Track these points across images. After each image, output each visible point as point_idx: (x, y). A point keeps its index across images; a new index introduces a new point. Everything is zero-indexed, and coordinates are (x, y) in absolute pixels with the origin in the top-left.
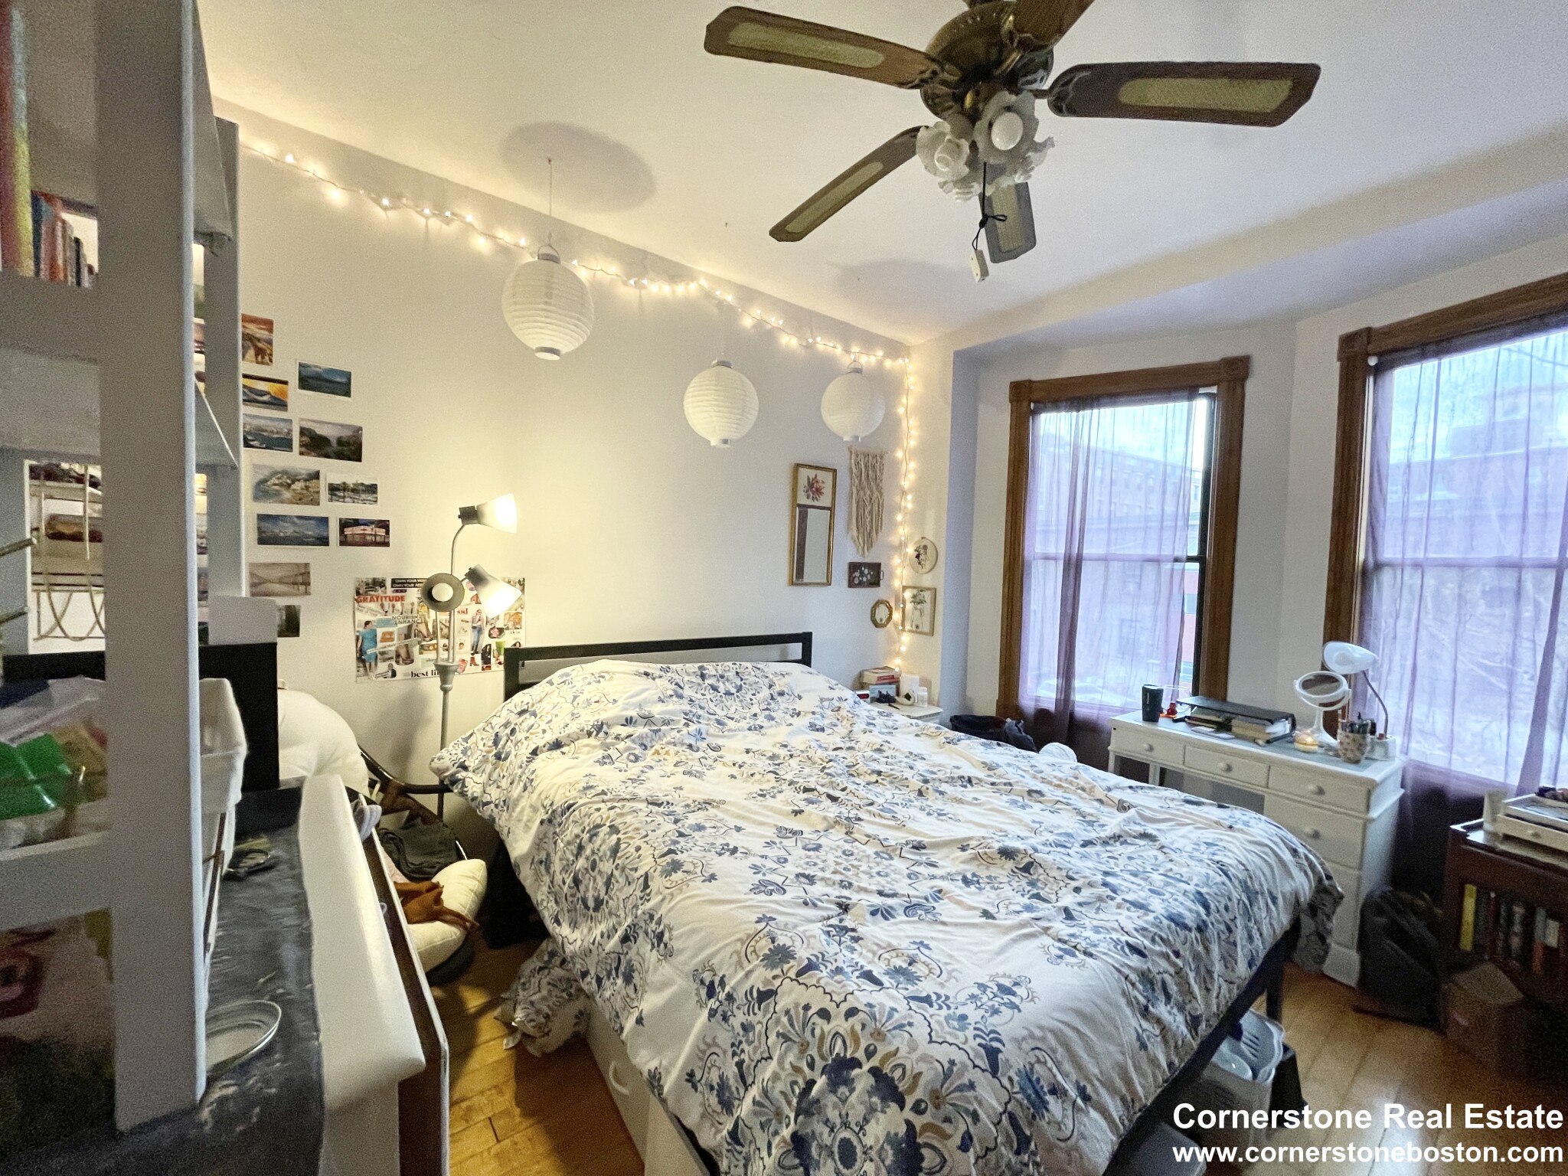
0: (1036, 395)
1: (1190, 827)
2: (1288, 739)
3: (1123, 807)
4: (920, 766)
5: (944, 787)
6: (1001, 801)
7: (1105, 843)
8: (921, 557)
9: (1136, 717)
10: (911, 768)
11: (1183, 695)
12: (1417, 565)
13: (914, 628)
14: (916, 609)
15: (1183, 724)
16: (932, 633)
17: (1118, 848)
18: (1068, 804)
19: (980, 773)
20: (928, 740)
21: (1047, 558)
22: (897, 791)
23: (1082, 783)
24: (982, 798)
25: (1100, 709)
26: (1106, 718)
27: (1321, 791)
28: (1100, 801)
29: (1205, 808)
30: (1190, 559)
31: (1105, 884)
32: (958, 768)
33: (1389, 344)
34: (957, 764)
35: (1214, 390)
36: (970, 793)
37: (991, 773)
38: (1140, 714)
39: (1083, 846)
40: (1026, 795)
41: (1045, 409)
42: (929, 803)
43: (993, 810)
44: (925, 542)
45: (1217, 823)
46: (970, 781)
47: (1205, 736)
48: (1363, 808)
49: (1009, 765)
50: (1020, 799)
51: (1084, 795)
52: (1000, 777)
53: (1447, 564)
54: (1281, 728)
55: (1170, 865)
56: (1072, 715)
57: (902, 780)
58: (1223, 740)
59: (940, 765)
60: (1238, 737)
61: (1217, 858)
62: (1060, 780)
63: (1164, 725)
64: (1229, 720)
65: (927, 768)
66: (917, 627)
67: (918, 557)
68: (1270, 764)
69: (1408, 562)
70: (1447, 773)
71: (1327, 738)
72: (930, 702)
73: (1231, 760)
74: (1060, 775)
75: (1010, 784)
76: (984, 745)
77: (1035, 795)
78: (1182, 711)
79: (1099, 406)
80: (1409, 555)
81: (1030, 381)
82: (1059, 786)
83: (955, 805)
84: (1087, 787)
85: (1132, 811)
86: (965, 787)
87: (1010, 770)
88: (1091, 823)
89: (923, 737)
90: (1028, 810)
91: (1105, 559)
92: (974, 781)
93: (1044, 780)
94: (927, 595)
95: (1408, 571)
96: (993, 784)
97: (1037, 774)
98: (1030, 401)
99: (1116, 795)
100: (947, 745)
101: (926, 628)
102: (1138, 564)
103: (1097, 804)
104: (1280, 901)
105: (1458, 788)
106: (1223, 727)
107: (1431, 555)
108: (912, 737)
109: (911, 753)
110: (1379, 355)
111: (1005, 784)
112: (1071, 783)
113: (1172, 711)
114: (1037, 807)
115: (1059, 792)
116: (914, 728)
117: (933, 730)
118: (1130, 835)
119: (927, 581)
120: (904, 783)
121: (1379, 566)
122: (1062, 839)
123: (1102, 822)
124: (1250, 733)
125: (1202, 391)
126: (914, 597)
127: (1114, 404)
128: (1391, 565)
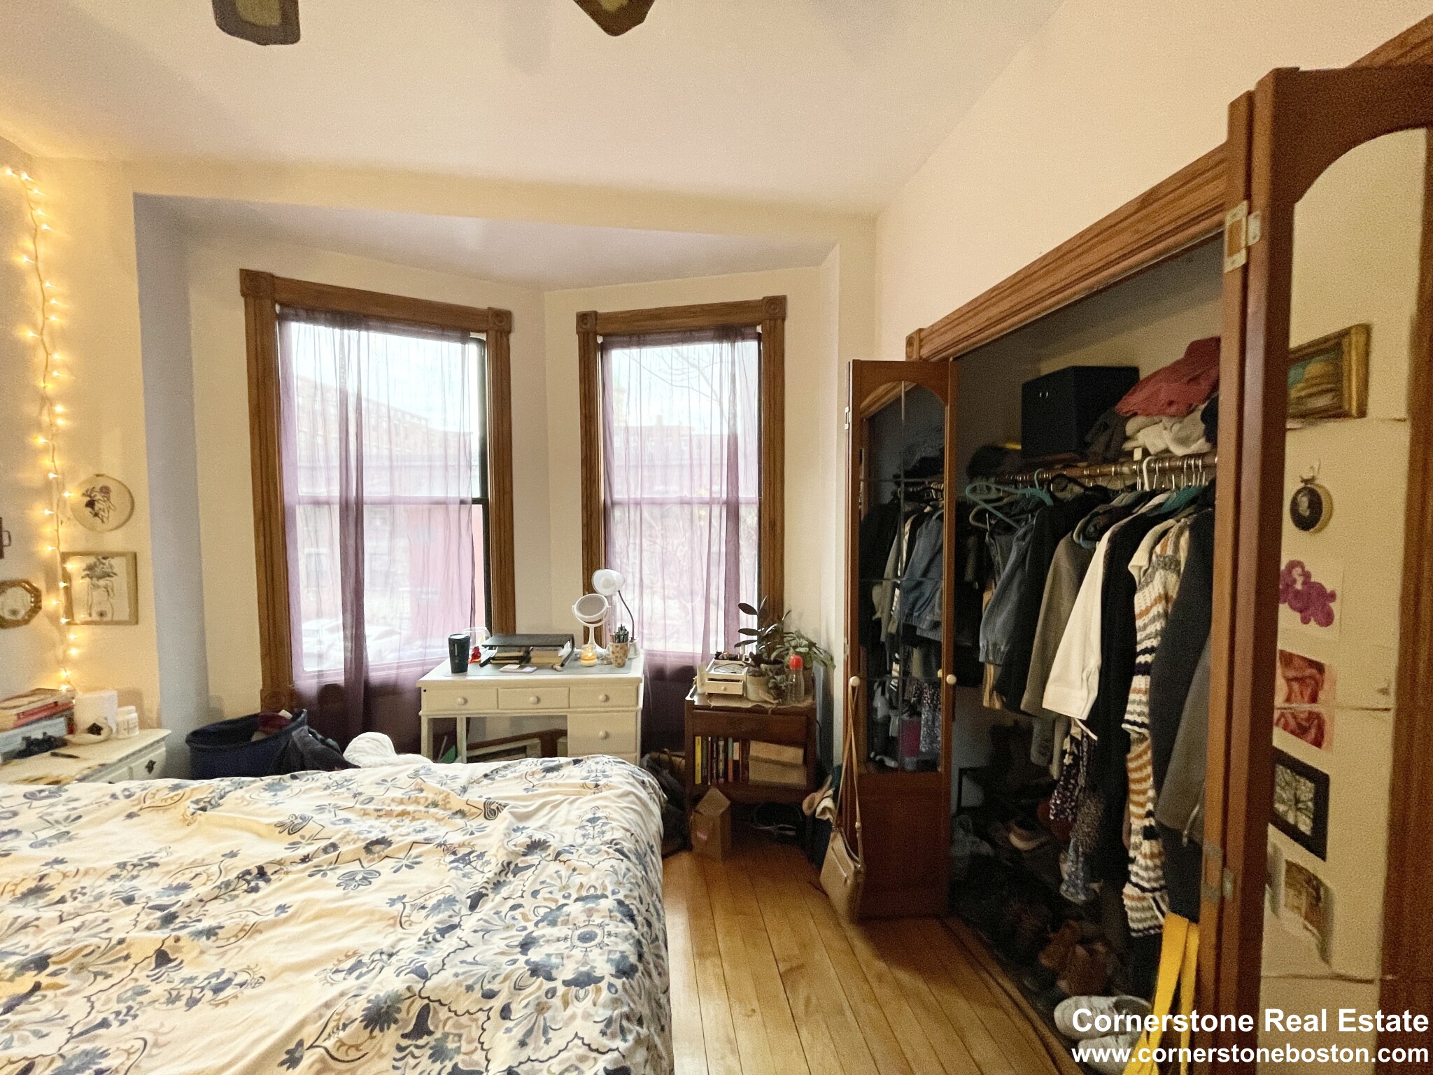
0: (284, 296)
3: (491, 811)
4: (149, 886)
5: (216, 914)
6: (327, 891)
7: (498, 885)
8: (97, 506)
10: (129, 901)
13: (95, 617)
14: (96, 587)
16: (135, 619)
17: (515, 885)
18: (427, 841)
19: (272, 850)
20: (159, 819)
21: (317, 503)
22: (102, 983)
23: (431, 796)
24: (293, 899)
27: (607, 698)
28: (461, 813)
30: (475, 501)
32: (233, 855)
33: (610, 328)
34: (226, 847)
35: (483, 337)
36: (269, 896)
37: (296, 837)
39: (473, 907)
40: (363, 855)
42: (186, 972)
43: (316, 917)
44: (101, 482)
46: (262, 873)
48: (634, 703)
49: (321, 809)
50: (355, 866)
51: (439, 812)
52: (313, 838)
53: (653, 503)
54: (567, 648)
56: (367, 683)
57: (109, 949)
59: (194, 864)
62: (401, 802)
64: (528, 652)
65: (166, 882)
66: (101, 614)
67: (91, 504)
68: (568, 685)
69: (632, 501)
71: (599, 650)
72: (144, 724)
73: (539, 691)
74: (398, 794)
75: (334, 846)
76: (269, 788)
77: (377, 848)
80: (632, 496)
81: (272, 276)
82: (403, 814)
83: (246, 943)
84: (439, 798)
85: (505, 813)
86: (255, 889)
87: (326, 818)
88: (465, 859)
89: (146, 816)
90: (377, 882)
91: (389, 503)
92: (269, 871)
93: (379, 813)
94: (119, 565)
95: (632, 508)
96: (305, 859)
97: (367, 806)
98: (275, 301)
100: (202, 816)
101: (124, 613)
102: (426, 507)
103: (459, 821)
106: (524, 660)
107: (645, 496)
108: (118, 826)
109: (122, 866)
110: (604, 336)
111: (325, 850)
112: (417, 802)
113: (477, 655)
114: (386, 867)
115: (407, 826)
116: (123, 802)
117: (164, 794)
118: (517, 854)
120: (119, 952)
121: (613, 504)
122: (443, 916)
123: (479, 850)
124: (545, 660)
125: (473, 335)
126: (90, 568)
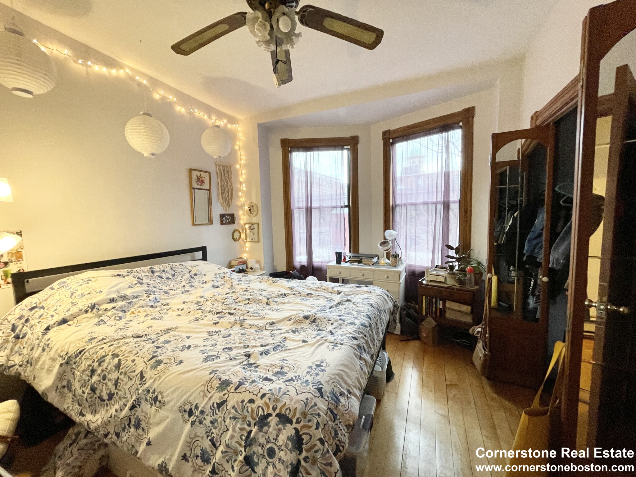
0: (291, 145)
1: (360, 295)
2: (377, 263)
3: (339, 293)
4: (264, 293)
5: (276, 299)
6: (298, 300)
7: (336, 306)
8: (251, 210)
9: (334, 263)
10: (261, 295)
11: (347, 253)
12: (405, 205)
13: (251, 240)
14: (251, 232)
15: (348, 263)
16: (259, 241)
17: (341, 307)
18: (321, 296)
19: (288, 291)
20: (265, 283)
21: (299, 208)
22: (258, 305)
23: (324, 288)
24: (291, 300)
25: (322, 262)
26: (324, 265)
27: (388, 277)
28: (331, 292)
29: (362, 288)
30: (346, 207)
31: (340, 319)
32: (280, 291)
33: (395, 136)
34: (278, 290)
35: (349, 147)
36: (286, 299)
37: (292, 290)
38: (335, 262)
39: (330, 309)
40: (306, 296)
41: (294, 151)
42: (271, 307)
43: (295, 304)
44: (252, 204)
45: (367, 292)
46: (285, 295)
47: (355, 265)
48: (398, 280)
49: (298, 286)
50: (305, 298)
51: (325, 291)
52: (296, 291)
53: (412, 204)
54: (375, 260)
55: (357, 308)
56: (313, 266)
57: (259, 300)
58: (360, 266)
59: (272, 292)
60: (365, 264)
61: (369, 302)
62: (317, 288)
63: (343, 264)
64: (361, 259)
65: (267, 294)
66: (252, 239)
67: (250, 210)
68: (373, 271)
69: (403, 204)
70: (415, 266)
71: (387, 261)
72: (261, 269)
73: (364, 272)
74: (316, 286)
75: (300, 293)
76: (287, 281)
77: (310, 295)
78: (348, 259)
79: (313, 150)
80: (403, 202)
81: (288, 139)
82: (317, 290)
83: (282, 305)
84: (326, 288)
85: (342, 293)
86: (284, 297)
87: (299, 288)
88: (330, 301)
89: (263, 283)
90: (308, 301)
91: (319, 208)
92: (287, 295)
93: (311, 289)
94: (255, 226)
95: (403, 207)
96: (294, 294)
97: (309, 288)
98: (289, 147)
99: (336, 289)
100: (274, 284)
101: (256, 240)
102: (330, 209)
103: (330, 294)
104: (387, 312)
105: (418, 270)
106: (360, 262)
107: (408, 202)
108: (258, 283)
109: (260, 289)
110: (393, 139)
111: (298, 293)
112: (320, 288)
113: (345, 259)
114: (311, 299)
115: (317, 292)
116: (258, 279)
117: (266, 279)
118: (343, 301)
119: (255, 220)
120: (260, 301)
121: (396, 206)
122: (323, 308)
123: (334, 299)
124: (367, 263)
125: (345, 147)
126: (250, 227)
127: (318, 150)
128: (399, 205)
